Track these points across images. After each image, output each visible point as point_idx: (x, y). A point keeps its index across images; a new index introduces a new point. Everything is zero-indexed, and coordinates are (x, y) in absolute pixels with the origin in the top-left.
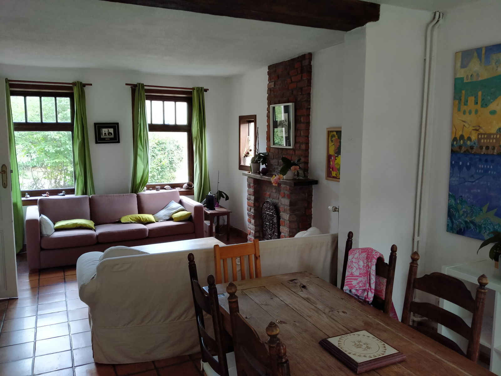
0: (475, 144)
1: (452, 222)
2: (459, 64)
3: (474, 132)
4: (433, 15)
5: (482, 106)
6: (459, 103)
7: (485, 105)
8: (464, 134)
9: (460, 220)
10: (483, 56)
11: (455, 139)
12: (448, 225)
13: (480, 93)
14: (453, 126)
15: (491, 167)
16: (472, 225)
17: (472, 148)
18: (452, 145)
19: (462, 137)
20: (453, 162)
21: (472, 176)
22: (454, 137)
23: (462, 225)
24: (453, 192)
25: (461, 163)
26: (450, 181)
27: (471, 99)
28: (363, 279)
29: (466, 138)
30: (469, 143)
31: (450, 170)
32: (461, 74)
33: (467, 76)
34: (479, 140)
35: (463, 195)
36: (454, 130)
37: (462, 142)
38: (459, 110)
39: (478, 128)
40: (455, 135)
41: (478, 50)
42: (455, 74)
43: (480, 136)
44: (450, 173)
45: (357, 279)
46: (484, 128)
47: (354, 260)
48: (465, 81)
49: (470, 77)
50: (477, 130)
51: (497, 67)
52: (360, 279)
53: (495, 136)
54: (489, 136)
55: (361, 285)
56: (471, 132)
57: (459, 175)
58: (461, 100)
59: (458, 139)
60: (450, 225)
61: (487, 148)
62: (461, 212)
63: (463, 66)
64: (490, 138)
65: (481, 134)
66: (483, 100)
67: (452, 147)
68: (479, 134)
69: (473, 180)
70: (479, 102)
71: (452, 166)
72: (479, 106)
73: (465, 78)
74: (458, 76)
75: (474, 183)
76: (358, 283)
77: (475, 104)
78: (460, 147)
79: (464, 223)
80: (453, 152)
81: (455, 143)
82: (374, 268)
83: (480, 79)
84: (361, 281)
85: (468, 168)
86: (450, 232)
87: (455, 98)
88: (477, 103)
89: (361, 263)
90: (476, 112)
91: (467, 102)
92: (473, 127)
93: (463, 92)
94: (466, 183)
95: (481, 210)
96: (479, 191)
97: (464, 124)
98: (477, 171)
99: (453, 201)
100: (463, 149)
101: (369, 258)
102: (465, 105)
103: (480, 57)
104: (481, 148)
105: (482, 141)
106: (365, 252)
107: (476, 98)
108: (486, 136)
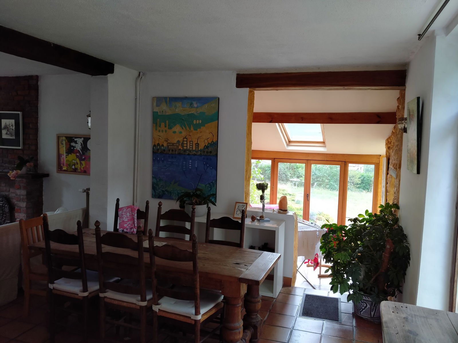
0: (166, 148)
1: (155, 192)
2: (155, 104)
3: (165, 142)
4: (138, 73)
5: (169, 129)
6: (156, 126)
7: (170, 128)
8: (159, 143)
9: (160, 190)
10: (168, 102)
11: (154, 146)
12: (152, 194)
13: (167, 122)
14: (153, 138)
15: (175, 160)
16: (166, 193)
17: (164, 150)
18: (153, 149)
19: (158, 144)
20: (154, 158)
21: (165, 166)
22: (154, 144)
23: (161, 193)
24: (155, 175)
25: (158, 159)
26: (153, 169)
27: (163, 124)
28: (131, 222)
29: (161, 145)
30: (162, 147)
31: (153, 163)
32: (156, 110)
33: (160, 111)
34: (168, 146)
35: (161, 177)
36: (154, 140)
37: (158, 147)
38: (156, 130)
39: (167, 140)
40: (155, 143)
41: (165, 98)
42: (153, 109)
43: (168, 144)
44: (153, 165)
45: (127, 223)
46: (170, 140)
47: (123, 213)
48: (159, 114)
49: (161, 112)
50: (167, 141)
51: (176, 109)
52: (128, 223)
53: (176, 145)
54: (173, 144)
55: (129, 226)
56: (163, 142)
57: (158, 166)
58: (157, 124)
59: (156, 145)
60: (154, 194)
61: (172, 150)
62: (160, 186)
63: (158, 105)
64: (174, 146)
65: (169, 143)
66: (169, 125)
67: (153, 150)
68: (167, 143)
69: (166, 168)
70: (167, 126)
71: (154, 160)
72: (167, 128)
73: (159, 112)
74: (155, 110)
75: (166, 169)
76: (128, 225)
77: (165, 127)
78: (158, 150)
79: (162, 192)
80: (154, 152)
81: (155, 147)
82: (136, 215)
83: (167, 114)
84: (130, 224)
85: (163, 161)
86: (154, 198)
87: (153, 123)
88: (166, 127)
89: (128, 214)
90: (166, 131)
91: (161, 125)
92: (165, 139)
93: (158, 120)
94: (162, 170)
95: (171, 184)
96: (169, 173)
97: (160, 137)
98: (168, 163)
99: (155, 180)
100: (160, 151)
101: (132, 210)
102: (159, 127)
103: (166, 102)
104: (169, 150)
105: (170, 147)
106: (130, 207)
107: (165, 123)
108: (171, 144)
